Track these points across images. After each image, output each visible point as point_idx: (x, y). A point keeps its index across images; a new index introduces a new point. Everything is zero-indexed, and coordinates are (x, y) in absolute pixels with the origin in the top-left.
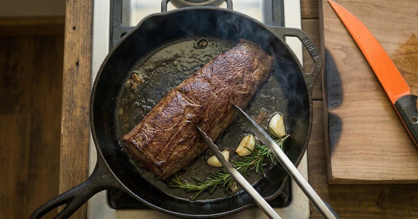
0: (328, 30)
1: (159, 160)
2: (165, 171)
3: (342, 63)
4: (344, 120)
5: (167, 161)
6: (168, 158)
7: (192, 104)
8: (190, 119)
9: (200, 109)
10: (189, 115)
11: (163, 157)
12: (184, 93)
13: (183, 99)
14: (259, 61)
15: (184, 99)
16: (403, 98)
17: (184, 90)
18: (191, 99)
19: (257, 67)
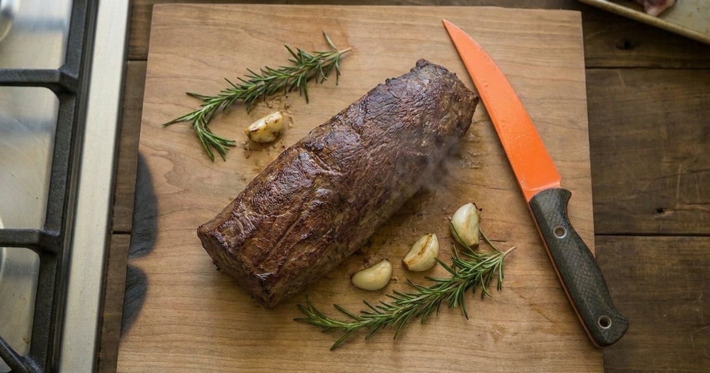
0: (148, 124)
1: (262, 271)
2: (274, 291)
3: (164, 180)
4: (153, 278)
5: (278, 272)
6: (280, 267)
7: (327, 171)
8: (322, 198)
9: (342, 180)
10: (320, 191)
11: (271, 264)
12: (314, 151)
13: (310, 161)
14: (452, 100)
15: (312, 162)
17: (313, 145)
18: (325, 161)
19: (448, 111)
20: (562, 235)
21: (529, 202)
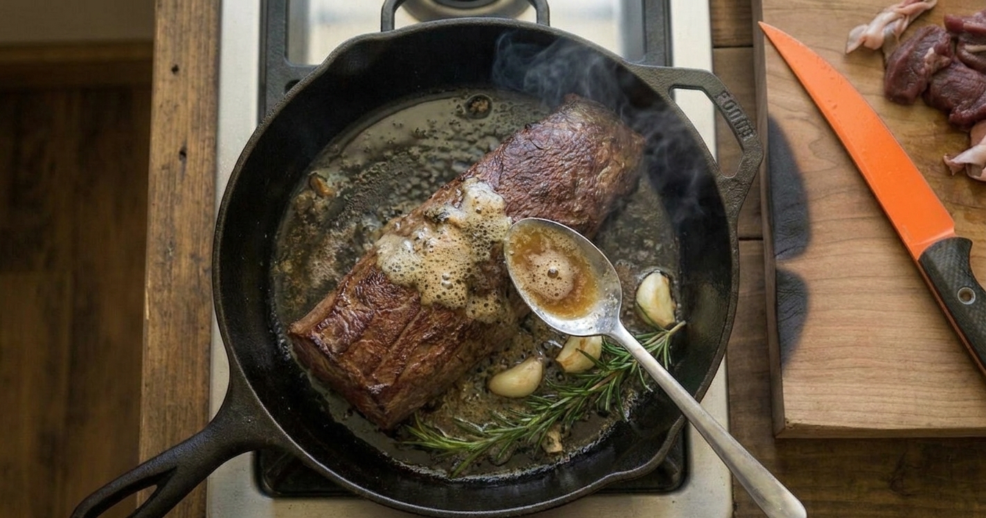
1: (377, 382)
2: (390, 406)
5: (395, 382)
6: (397, 376)
11: (385, 373)
14: (613, 147)
16: (939, 245)
19: (607, 163)
20: (970, 299)
21: (919, 261)
